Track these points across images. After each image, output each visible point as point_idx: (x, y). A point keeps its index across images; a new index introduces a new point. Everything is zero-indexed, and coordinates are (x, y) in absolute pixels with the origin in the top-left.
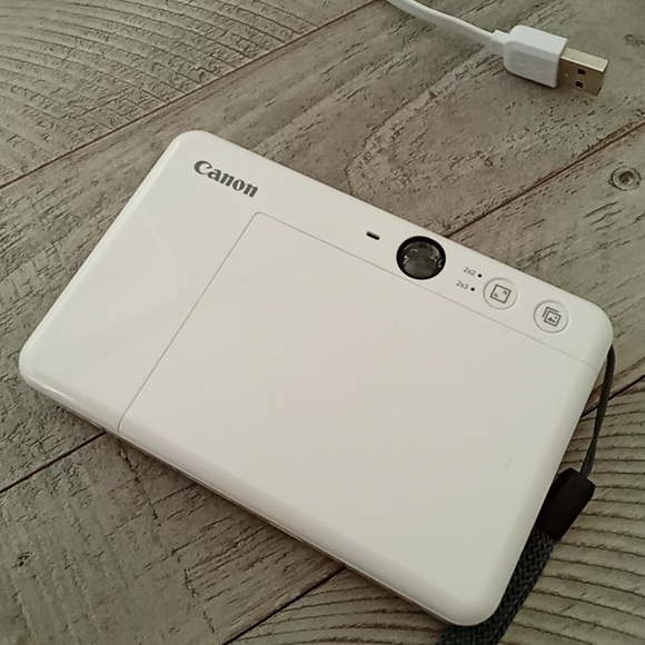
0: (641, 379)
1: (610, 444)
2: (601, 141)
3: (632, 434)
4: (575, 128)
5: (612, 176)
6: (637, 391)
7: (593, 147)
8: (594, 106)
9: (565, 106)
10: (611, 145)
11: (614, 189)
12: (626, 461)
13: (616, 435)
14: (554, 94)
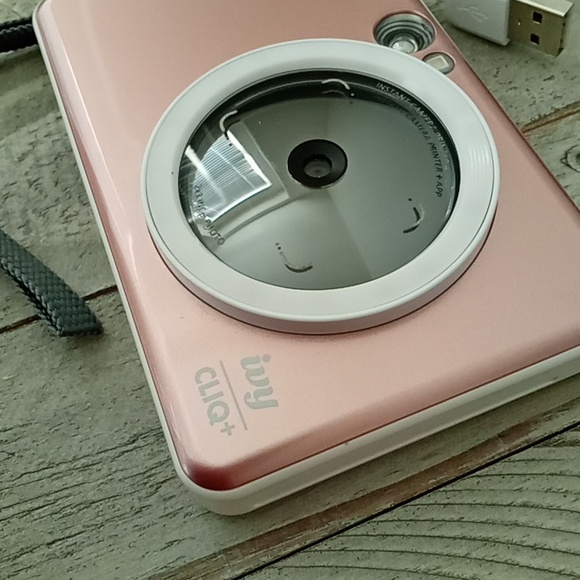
0: (573, 427)
1: (513, 518)
2: (557, 110)
3: (549, 508)
4: (526, 93)
5: (566, 154)
6: (564, 444)
7: (546, 116)
8: (554, 71)
9: (516, 67)
10: (571, 117)
11: (567, 170)
12: (534, 547)
13: (524, 505)
14: (504, 53)
